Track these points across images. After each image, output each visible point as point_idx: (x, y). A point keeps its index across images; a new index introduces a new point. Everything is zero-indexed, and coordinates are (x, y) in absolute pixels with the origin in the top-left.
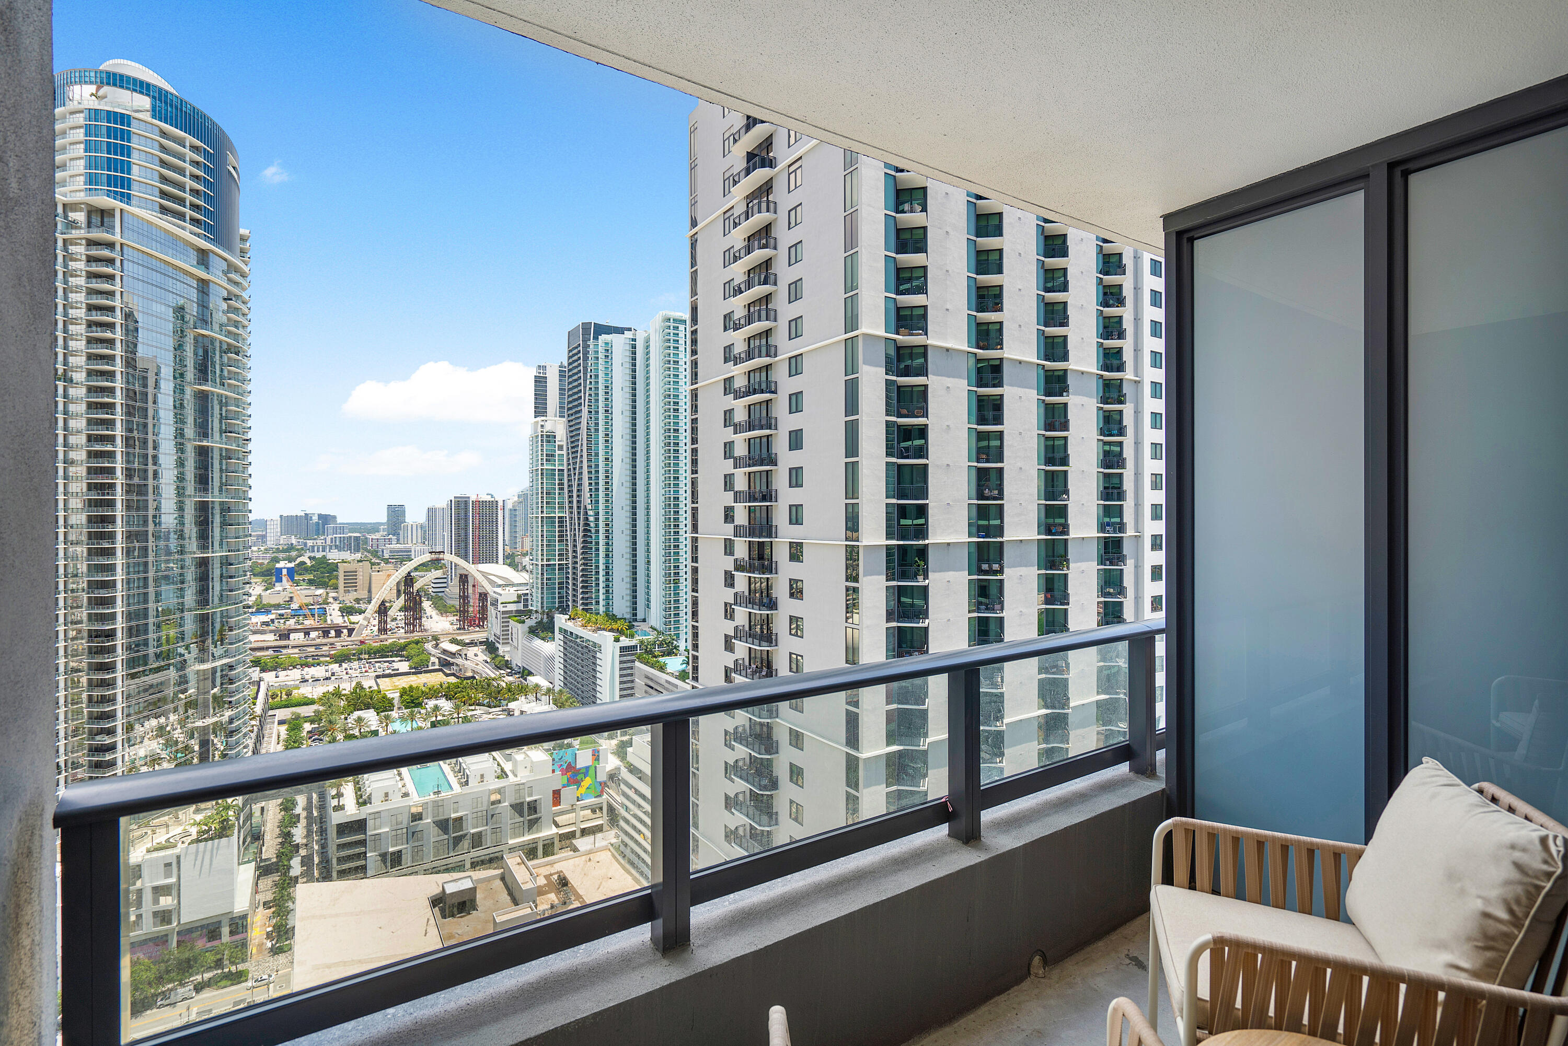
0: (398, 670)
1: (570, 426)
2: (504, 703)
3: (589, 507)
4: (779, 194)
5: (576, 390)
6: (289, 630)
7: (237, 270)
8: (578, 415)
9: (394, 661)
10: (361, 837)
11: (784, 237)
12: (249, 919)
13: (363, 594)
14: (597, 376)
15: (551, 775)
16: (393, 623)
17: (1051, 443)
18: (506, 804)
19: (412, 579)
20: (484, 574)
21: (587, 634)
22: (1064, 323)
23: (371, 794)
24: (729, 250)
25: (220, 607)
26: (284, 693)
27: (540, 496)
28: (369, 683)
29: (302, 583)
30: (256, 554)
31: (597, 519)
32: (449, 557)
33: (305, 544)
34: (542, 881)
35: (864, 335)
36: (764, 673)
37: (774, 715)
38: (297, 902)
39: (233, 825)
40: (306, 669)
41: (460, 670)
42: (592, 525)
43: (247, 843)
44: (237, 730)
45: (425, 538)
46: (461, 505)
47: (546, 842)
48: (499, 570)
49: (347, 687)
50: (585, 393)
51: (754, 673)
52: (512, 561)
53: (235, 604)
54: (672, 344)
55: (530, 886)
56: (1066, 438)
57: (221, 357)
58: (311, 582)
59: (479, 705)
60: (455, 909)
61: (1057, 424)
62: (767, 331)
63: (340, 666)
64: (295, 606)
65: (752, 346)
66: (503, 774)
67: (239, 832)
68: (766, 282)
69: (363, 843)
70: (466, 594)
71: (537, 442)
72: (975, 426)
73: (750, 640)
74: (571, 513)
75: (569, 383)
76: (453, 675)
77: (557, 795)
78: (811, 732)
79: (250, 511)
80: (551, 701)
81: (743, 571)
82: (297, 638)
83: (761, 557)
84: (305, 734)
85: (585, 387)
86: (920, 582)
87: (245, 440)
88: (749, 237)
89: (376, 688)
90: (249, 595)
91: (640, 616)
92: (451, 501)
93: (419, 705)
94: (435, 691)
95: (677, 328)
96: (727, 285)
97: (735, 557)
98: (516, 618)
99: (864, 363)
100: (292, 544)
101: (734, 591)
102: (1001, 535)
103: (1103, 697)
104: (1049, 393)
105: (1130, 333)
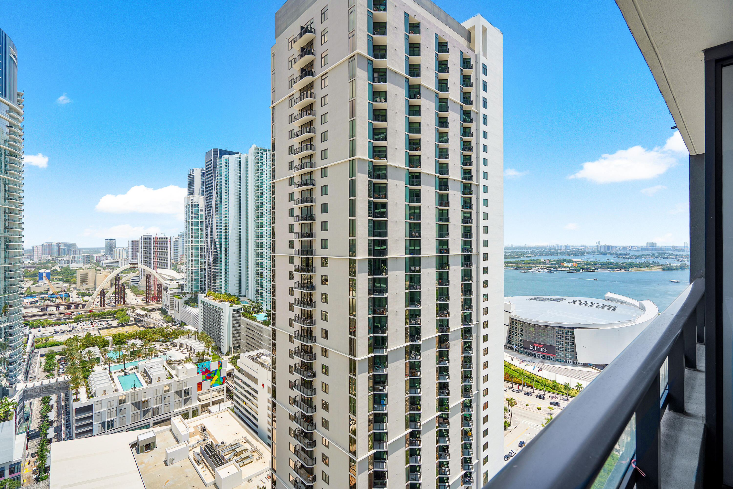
0: (111, 325)
1: (207, 200)
2: (171, 340)
3: (217, 240)
4: (317, 89)
5: (210, 182)
6: (47, 306)
7: (15, 111)
8: (211, 195)
9: (109, 320)
10: (90, 414)
11: (319, 110)
12: (22, 464)
13: (92, 286)
14: (221, 175)
15: (197, 375)
16: (109, 301)
17: (441, 212)
18: (173, 391)
19: (119, 278)
20: (160, 275)
21: (215, 303)
22: (447, 157)
23: (96, 391)
24: (291, 115)
25: (4, 294)
26: (44, 340)
27: (191, 234)
28: (94, 332)
29: (55, 280)
30: (27, 265)
31: (221, 246)
32: (140, 266)
33: (57, 260)
34: (192, 430)
35: (359, 159)
36: (309, 321)
37: (314, 341)
38: (51, 452)
39: (12, 414)
40: (57, 326)
41: (147, 324)
42: (218, 249)
43: (21, 423)
44: (15, 361)
45: (127, 256)
46: (147, 239)
47: (194, 410)
48: (168, 272)
49: (81, 335)
50: (214, 184)
51: (304, 321)
52: (175, 268)
53: (13, 293)
54: (259, 161)
55: (186, 433)
56: (448, 210)
57: (5, 158)
58: (60, 280)
59: (157, 341)
60: (144, 448)
61: (444, 203)
62: (310, 155)
63: (78, 324)
64: (50, 293)
65: (303, 162)
66: (171, 377)
67: (16, 417)
68: (310, 132)
69: (91, 417)
70: (150, 285)
71: (189, 207)
72: (409, 203)
73: (302, 305)
74: (207, 243)
75: (206, 179)
76: (143, 326)
77: (200, 385)
78: (332, 349)
79: (23, 242)
80: (197, 338)
81: (298, 272)
82: (52, 310)
83: (307, 265)
84: (56, 361)
85: (215, 181)
86: (384, 276)
87: (20, 204)
88: (301, 110)
89: (98, 335)
90: (22, 287)
91: (243, 294)
92: (142, 237)
93: (124, 343)
94: (133, 335)
95: (262, 153)
96: (290, 132)
97: (294, 265)
98: (178, 297)
99: (358, 172)
100: (49, 260)
101: (294, 281)
102: (420, 254)
103: (463, 326)
104: (440, 189)
105: (474, 163)
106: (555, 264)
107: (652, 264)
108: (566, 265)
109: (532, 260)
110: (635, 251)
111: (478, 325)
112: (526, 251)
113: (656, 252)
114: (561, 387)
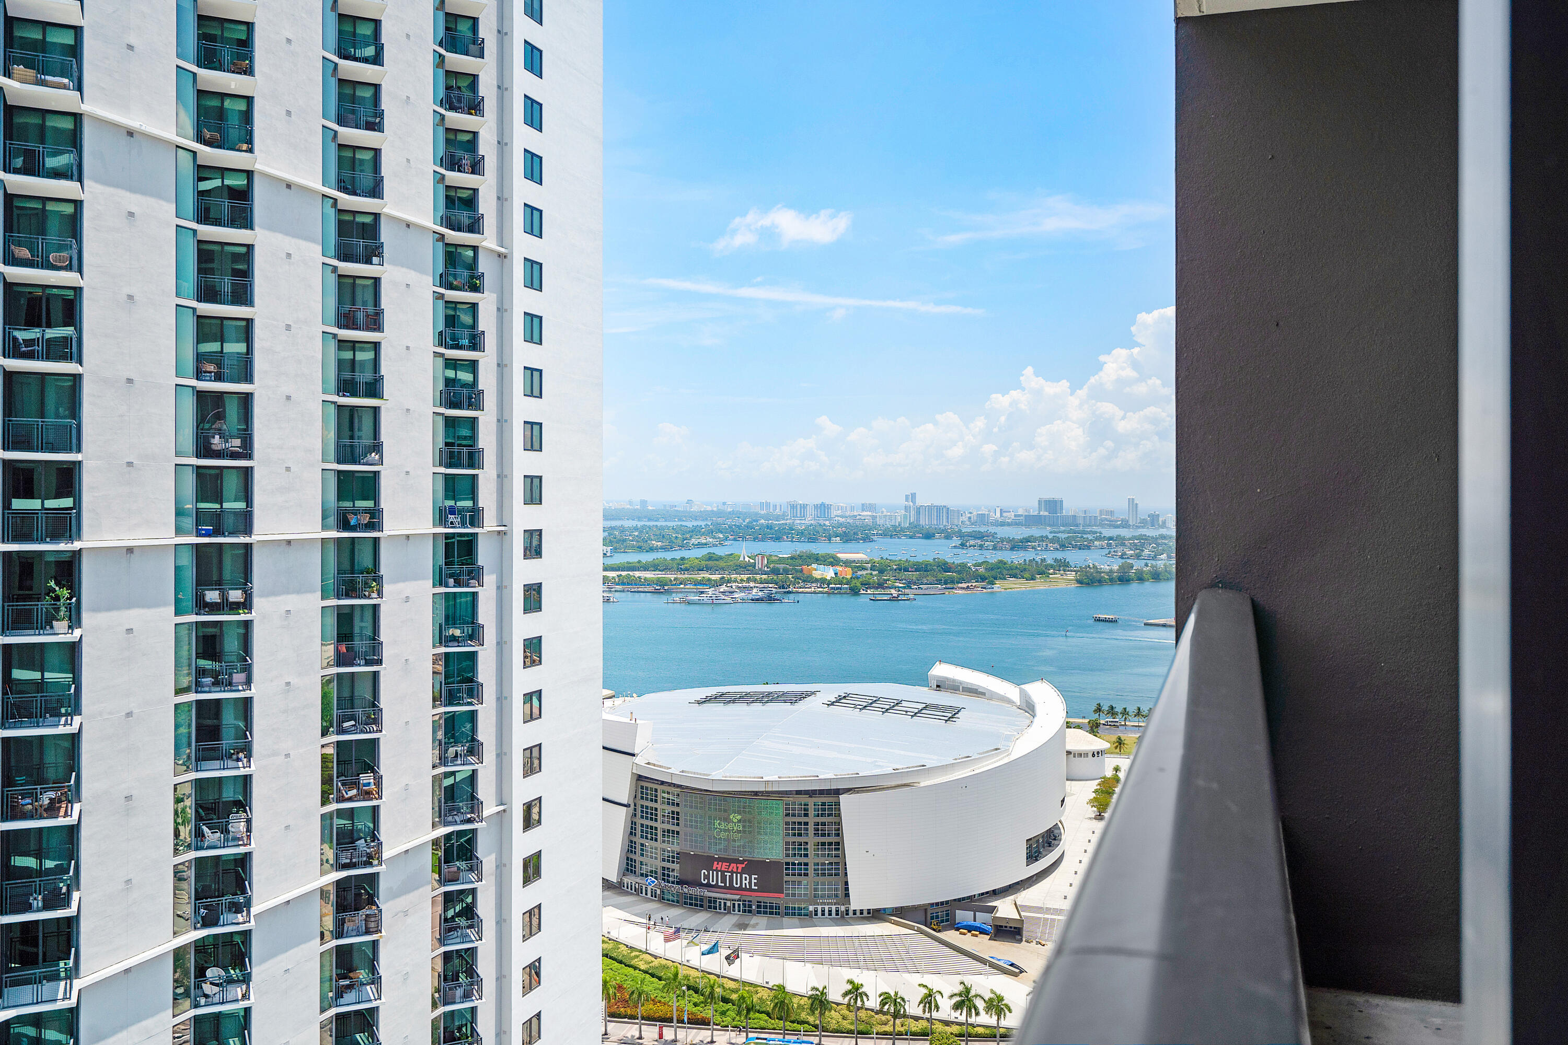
17: (348, 355)
22: (375, 125)
56: (376, 346)
61: (360, 316)
72: (194, 304)
86: (61, 633)
102: (248, 531)
103: (443, 831)
104: (345, 255)
105: (490, 164)
106: (786, 572)
107: (1052, 566)
108: (817, 574)
109: (710, 557)
110: (1009, 524)
111: (503, 816)
112: (690, 524)
113: (1062, 528)
114: (799, 1006)
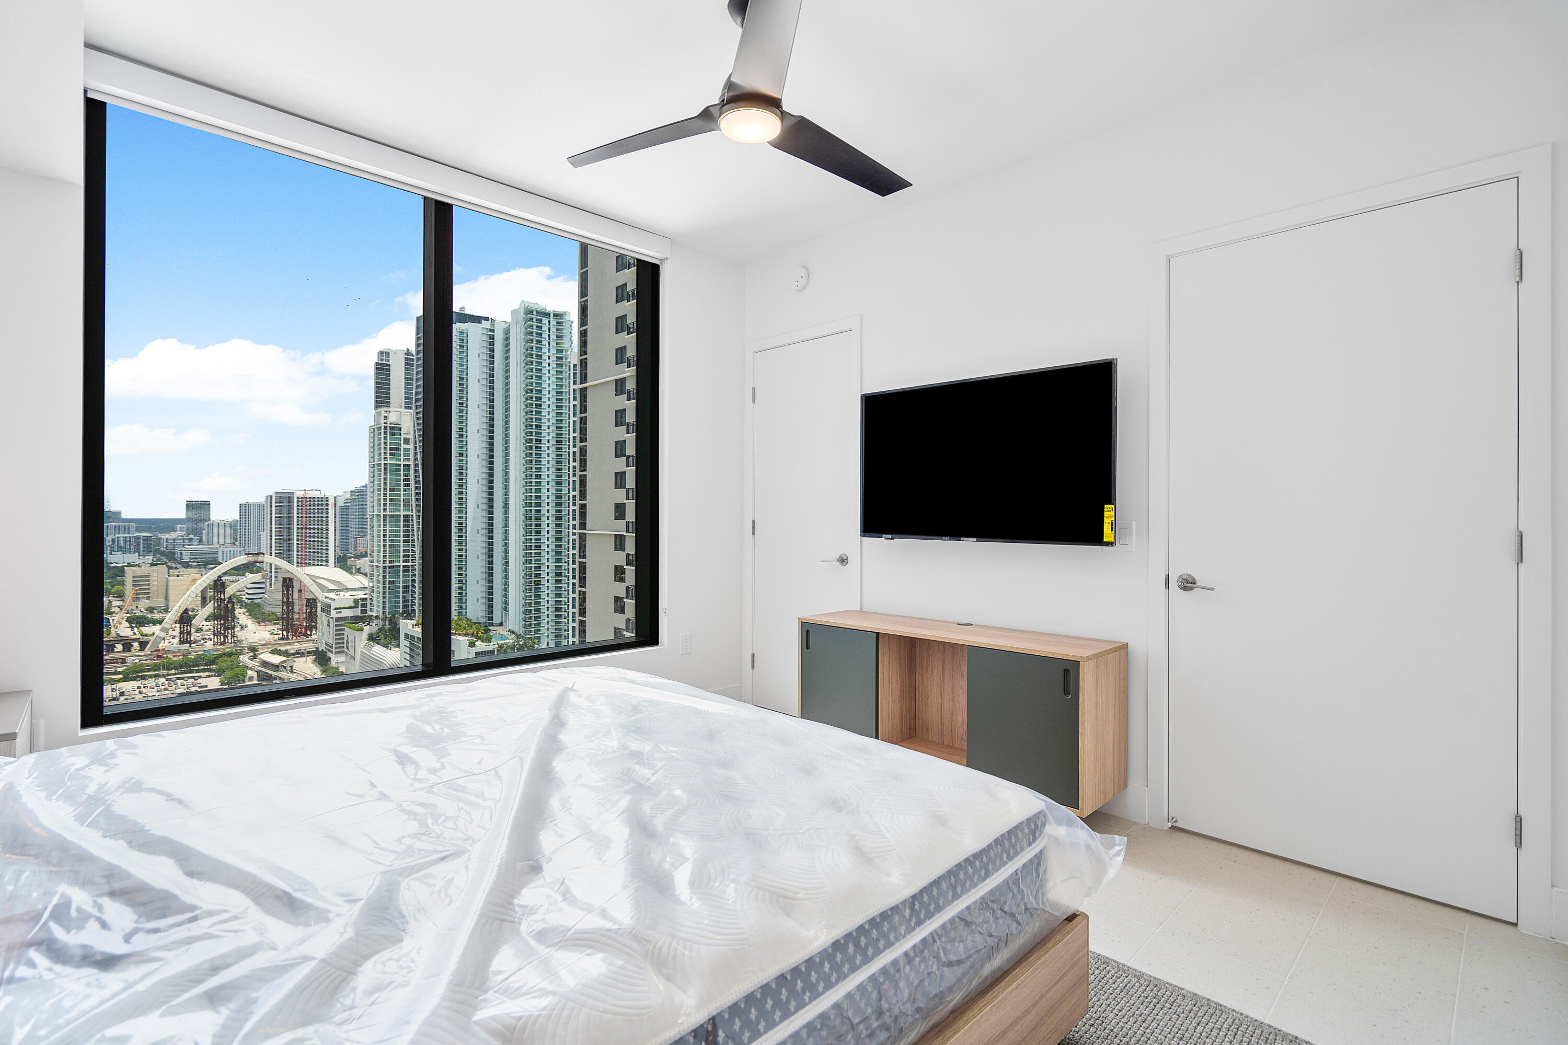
0: (206, 686)
1: (418, 419)
9: (200, 677)
13: (159, 602)
16: (198, 634)
19: (222, 586)
20: (313, 578)
27: (382, 492)
32: (268, 560)
45: (235, 539)
46: (284, 500)
52: (344, 564)
54: (535, 338)
63: (131, 684)
70: (291, 600)
71: (379, 434)
74: (419, 511)
75: (418, 373)
91: (496, 620)
92: (271, 497)
96: (619, 289)
97: (625, 552)
98: (353, 626)
101: (624, 585)
